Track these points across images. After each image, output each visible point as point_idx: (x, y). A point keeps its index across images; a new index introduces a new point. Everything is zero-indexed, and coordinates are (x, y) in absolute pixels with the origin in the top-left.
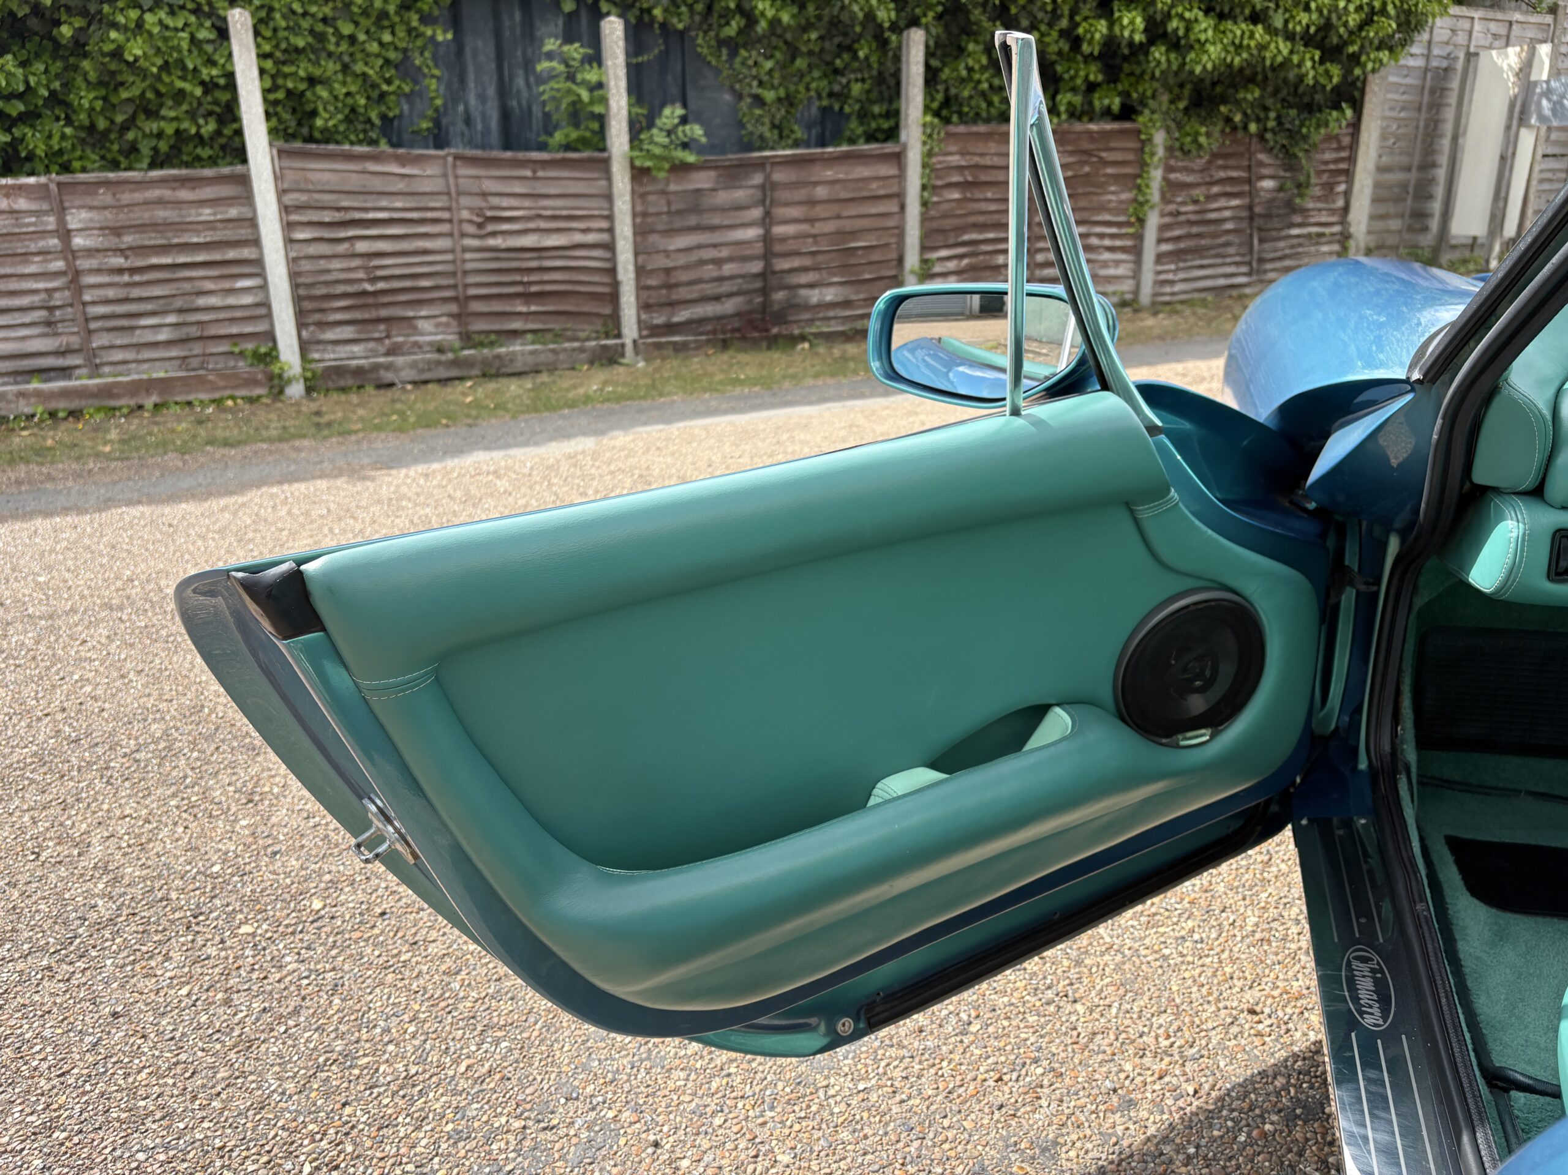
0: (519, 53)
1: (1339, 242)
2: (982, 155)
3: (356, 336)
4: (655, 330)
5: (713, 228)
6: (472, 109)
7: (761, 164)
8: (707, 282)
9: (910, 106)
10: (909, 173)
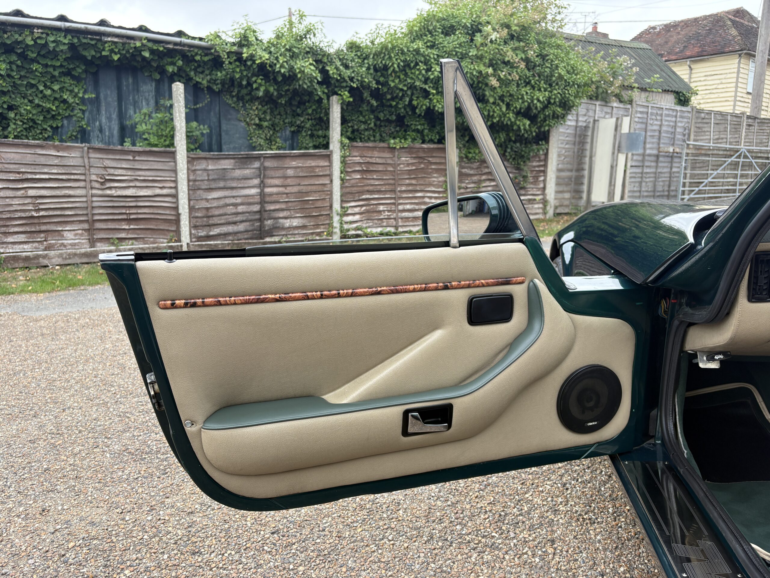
0: (131, 98)
1: (542, 203)
2: (371, 157)
3: (26, 240)
4: (200, 239)
5: (232, 188)
6: (103, 125)
7: (258, 158)
8: (229, 215)
9: (334, 132)
10: (334, 165)
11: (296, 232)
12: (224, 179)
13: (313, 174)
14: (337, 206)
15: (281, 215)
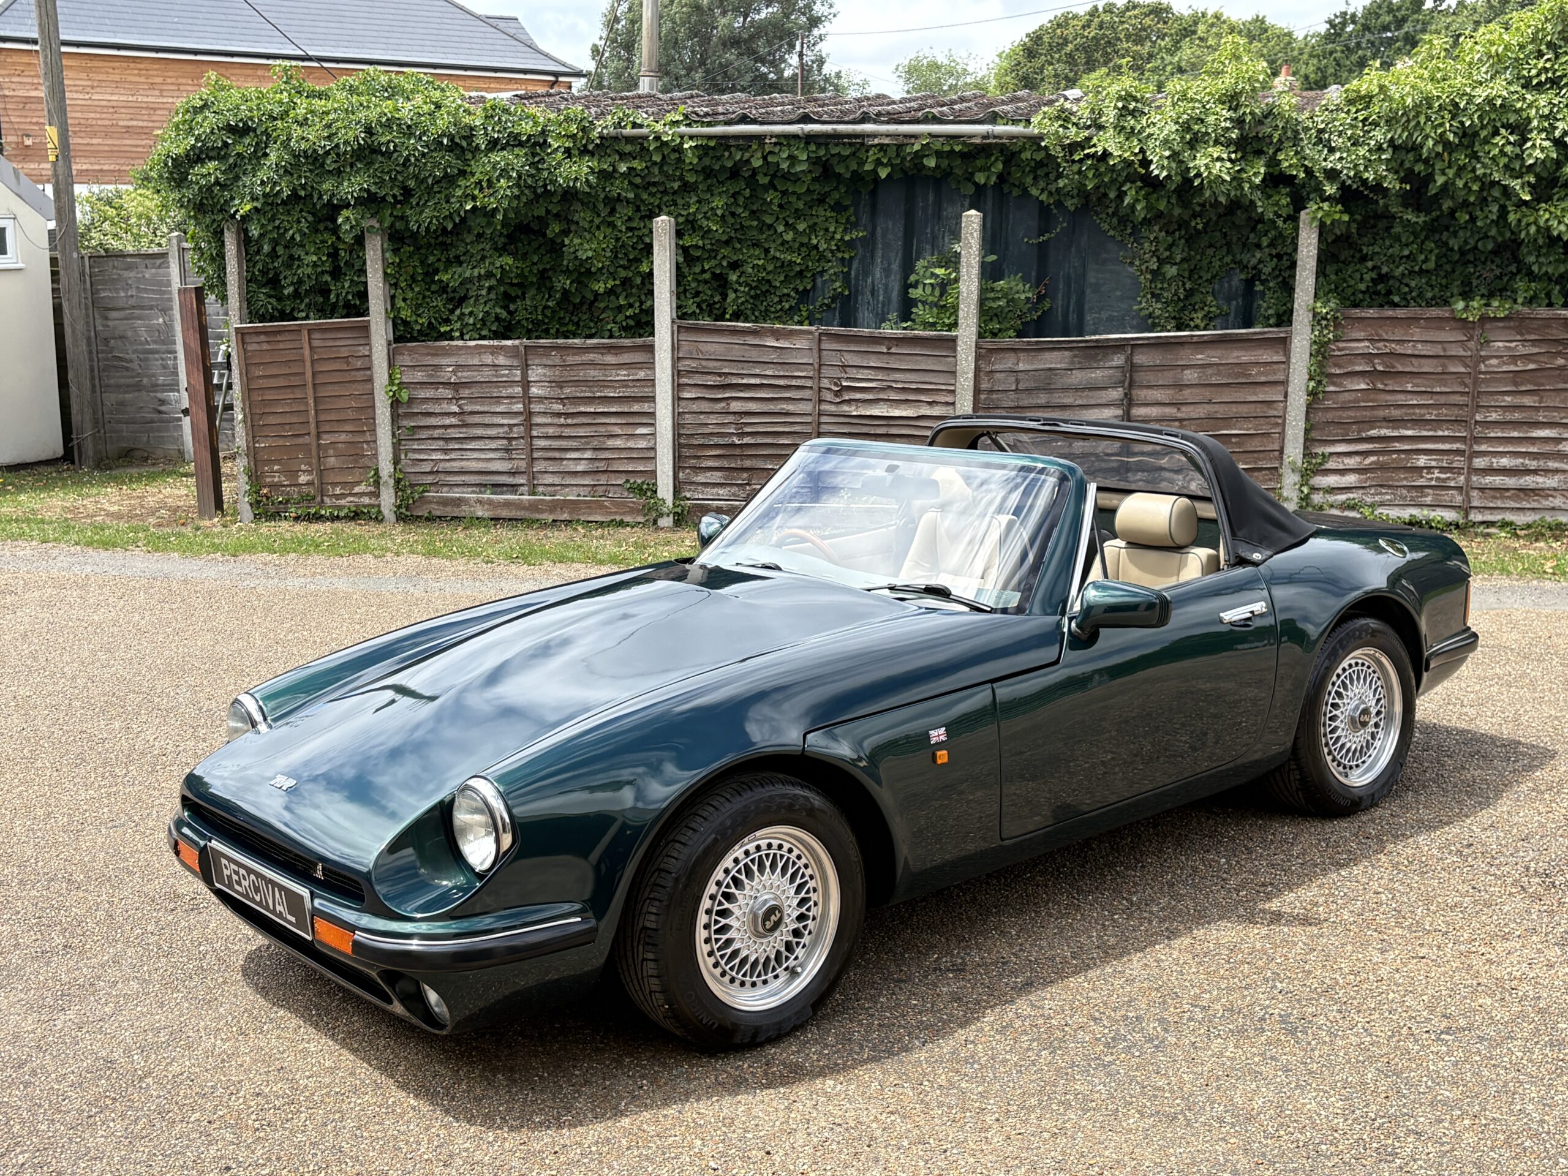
2: (1401, 342)
5: (1064, 407)
9: (1297, 290)
10: (1293, 360)
12: (1049, 390)
13: (1244, 381)
14: (1294, 451)
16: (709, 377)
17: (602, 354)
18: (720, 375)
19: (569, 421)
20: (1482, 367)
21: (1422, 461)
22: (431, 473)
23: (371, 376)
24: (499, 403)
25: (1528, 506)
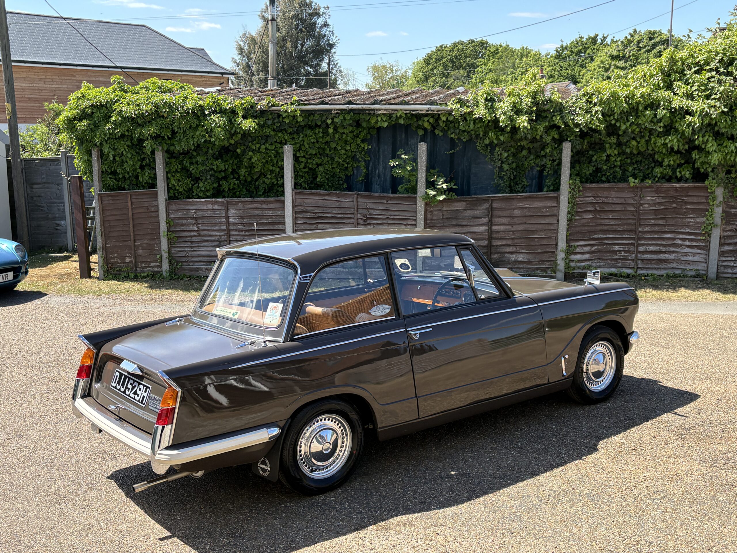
2: (607, 197)
5: (463, 226)
6: (380, 172)
7: (487, 200)
9: (562, 176)
10: (561, 206)
11: (522, 266)
12: (456, 218)
13: (539, 214)
14: (562, 245)
15: (507, 250)
16: (309, 214)
17: (261, 204)
18: (313, 213)
19: (247, 233)
20: (641, 208)
21: (617, 248)
22: (185, 256)
23: (158, 215)
24: (215, 226)
25: (662, 267)
